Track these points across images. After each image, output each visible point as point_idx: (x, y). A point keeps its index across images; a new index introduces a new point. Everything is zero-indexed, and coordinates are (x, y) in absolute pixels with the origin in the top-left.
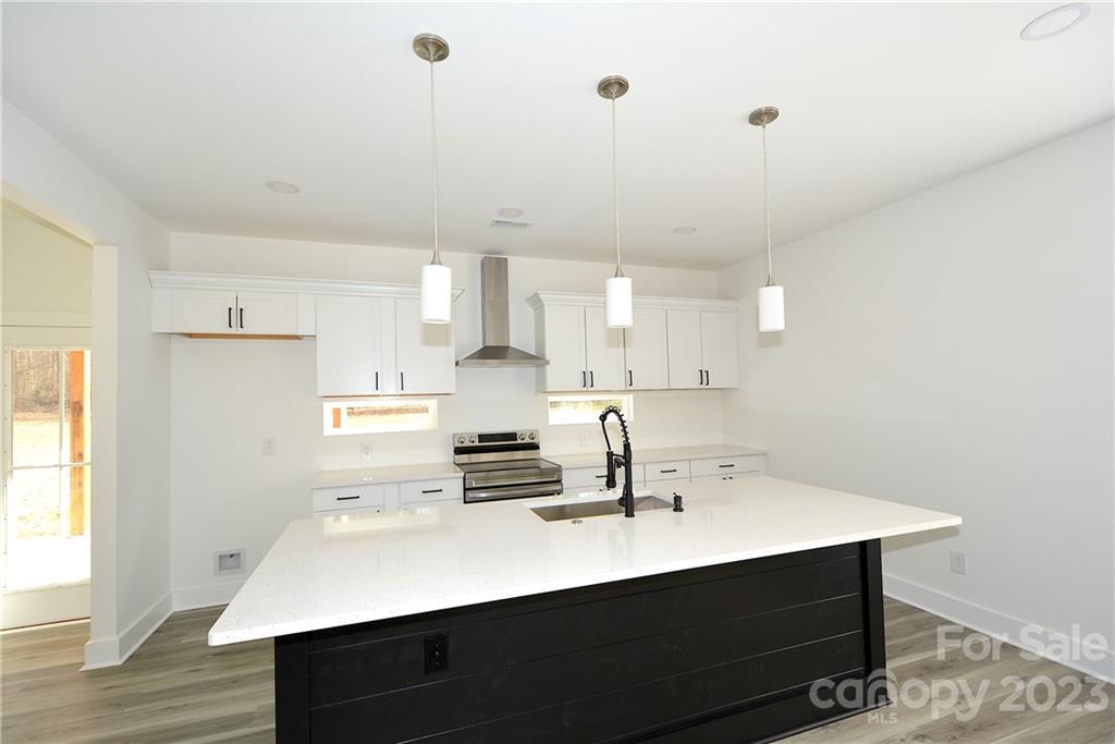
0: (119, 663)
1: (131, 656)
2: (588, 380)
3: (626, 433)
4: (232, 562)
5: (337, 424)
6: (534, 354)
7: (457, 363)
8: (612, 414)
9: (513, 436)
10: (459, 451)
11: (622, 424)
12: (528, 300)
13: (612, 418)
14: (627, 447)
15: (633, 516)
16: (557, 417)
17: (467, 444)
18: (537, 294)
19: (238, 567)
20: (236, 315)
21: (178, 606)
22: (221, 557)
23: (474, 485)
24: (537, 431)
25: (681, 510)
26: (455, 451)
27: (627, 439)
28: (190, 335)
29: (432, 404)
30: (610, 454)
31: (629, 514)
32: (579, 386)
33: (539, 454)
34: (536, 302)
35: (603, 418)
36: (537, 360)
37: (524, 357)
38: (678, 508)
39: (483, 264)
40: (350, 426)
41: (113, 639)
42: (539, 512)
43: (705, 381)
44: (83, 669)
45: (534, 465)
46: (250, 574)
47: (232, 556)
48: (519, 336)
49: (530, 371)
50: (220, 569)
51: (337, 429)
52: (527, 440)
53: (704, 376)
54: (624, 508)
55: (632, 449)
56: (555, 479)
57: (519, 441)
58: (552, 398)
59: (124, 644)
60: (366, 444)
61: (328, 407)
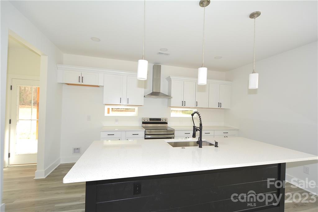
0: (44, 177)
1: (48, 176)
2: (184, 104)
3: (201, 120)
4: (77, 151)
5: (108, 113)
6: (167, 95)
7: (144, 96)
8: (196, 114)
9: (160, 119)
10: (143, 123)
11: (200, 117)
12: (166, 79)
13: (196, 115)
14: (201, 125)
15: (201, 147)
16: (173, 115)
17: (146, 121)
18: (170, 77)
19: (79, 152)
20: (81, 79)
21: (62, 162)
22: (74, 149)
23: (148, 134)
24: (167, 118)
25: (217, 147)
26: (142, 123)
27: (201, 122)
28: (68, 84)
29: (136, 108)
30: (194, 127)
31: (200, 147)
32: (181, 105)
33: (167, 125)
34: (169, 79)
35: (193, 115)
36: (168, 97)
37: (165, 96)
38: (216, 146)
39: (153, 67)
40: (112, 114)
41: (43, 171)
42: (170, 143)
43: (220, 106)
44: (35, 178)
45: (166, 129)
46: (82, 155)
47: (77, 149)
48: (163, 89)
49: (166, 100)
50: (74, 152)
51: (108, 114)
52: (164, 121)
53: (220, 105)
54: (199, 145)
55: (202, 125)
56: (172, 133)
57: (162, 121)
58: (172, 109)
59: (46, 172)
60: (117, 119)
61: (106, 107)
